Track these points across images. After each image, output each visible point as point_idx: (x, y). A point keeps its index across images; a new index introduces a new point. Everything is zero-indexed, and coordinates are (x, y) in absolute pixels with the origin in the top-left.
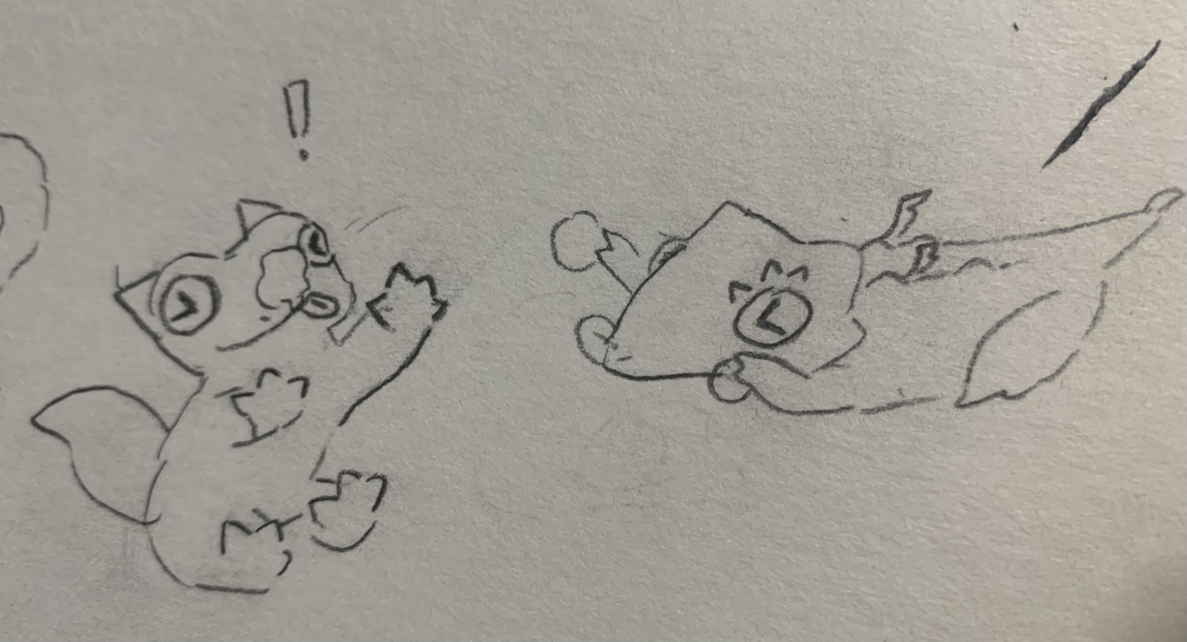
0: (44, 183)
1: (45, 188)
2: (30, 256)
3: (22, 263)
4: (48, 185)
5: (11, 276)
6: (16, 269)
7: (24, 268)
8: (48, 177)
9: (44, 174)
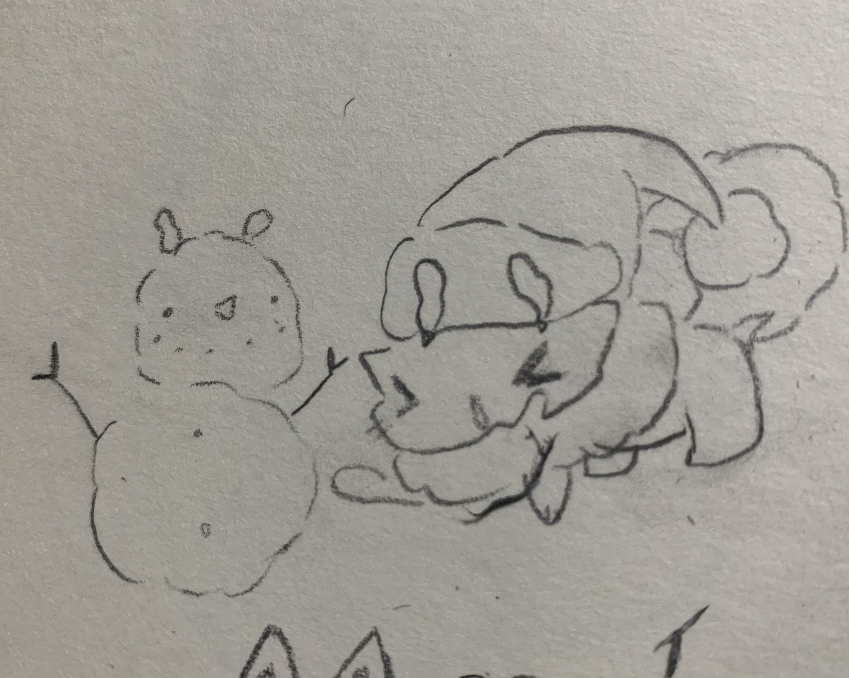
0: (837, 199)
1: (838, 204)
2: (831, 282)
3: (819, 291)
4: (842, 200)
5: (808, 306)
6: (813, 298)
7: (823, 297)
8: (841, 192)
9: (836, 189)
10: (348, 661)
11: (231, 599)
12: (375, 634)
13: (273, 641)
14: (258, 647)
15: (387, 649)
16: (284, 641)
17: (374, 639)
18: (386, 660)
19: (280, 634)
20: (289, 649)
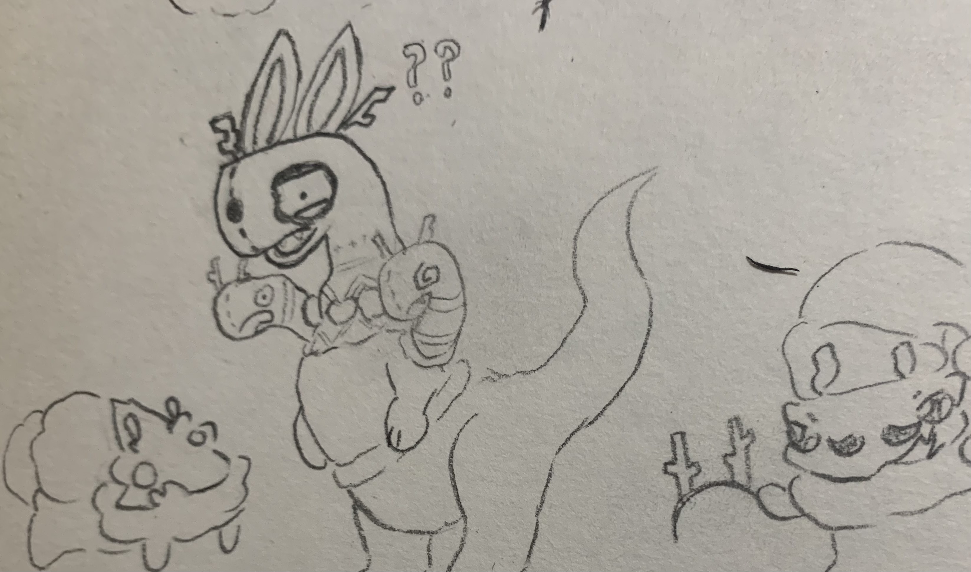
10: (332, 45)
11: (254, 16)
12: (350, 25)
13: (283, 39)
14: (273, 44)
15: (357, 34)
16: (290, 38)
17: (349, 29)
18: (356, 41)
19: (287, 34)
20: (293, 43)
